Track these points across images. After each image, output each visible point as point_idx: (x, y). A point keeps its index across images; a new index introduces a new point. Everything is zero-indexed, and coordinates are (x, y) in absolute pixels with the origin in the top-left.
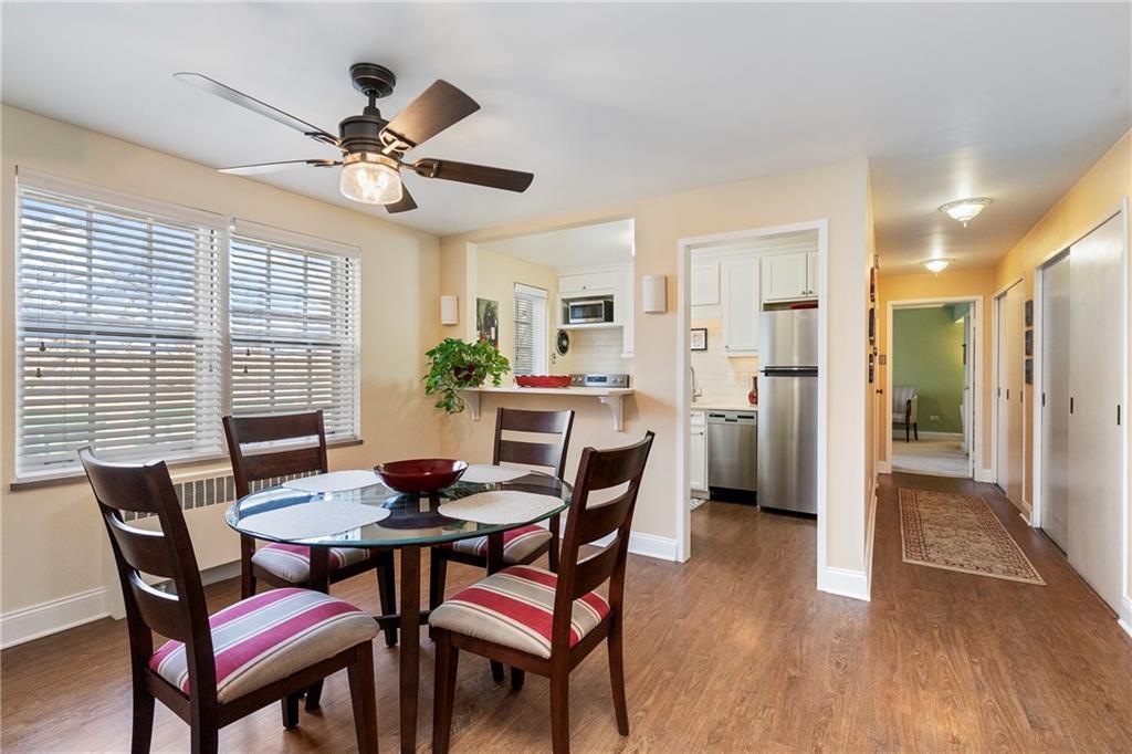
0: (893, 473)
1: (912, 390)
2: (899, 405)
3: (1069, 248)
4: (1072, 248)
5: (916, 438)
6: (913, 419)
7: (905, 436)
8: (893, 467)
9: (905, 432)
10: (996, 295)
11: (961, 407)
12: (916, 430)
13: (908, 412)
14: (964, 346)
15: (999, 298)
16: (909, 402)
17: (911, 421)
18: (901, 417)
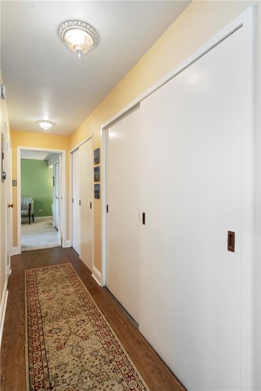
0: (22, 252)
1: (31, 198)
2: (26, 206)
3: (139, 103)
4: (141, 103)
5: (33, 221)
6: (32, 212)
7: (28, 221)
8: (22, 247)
9: (28, 218)
10: (71, 151)
11: (52, 206)
12: (33, 217)
13: (30, 209)
14: (53, 177)
15: (72, 153)
16: (30, 204)
17: (31, 214)
18: (26, 212)
